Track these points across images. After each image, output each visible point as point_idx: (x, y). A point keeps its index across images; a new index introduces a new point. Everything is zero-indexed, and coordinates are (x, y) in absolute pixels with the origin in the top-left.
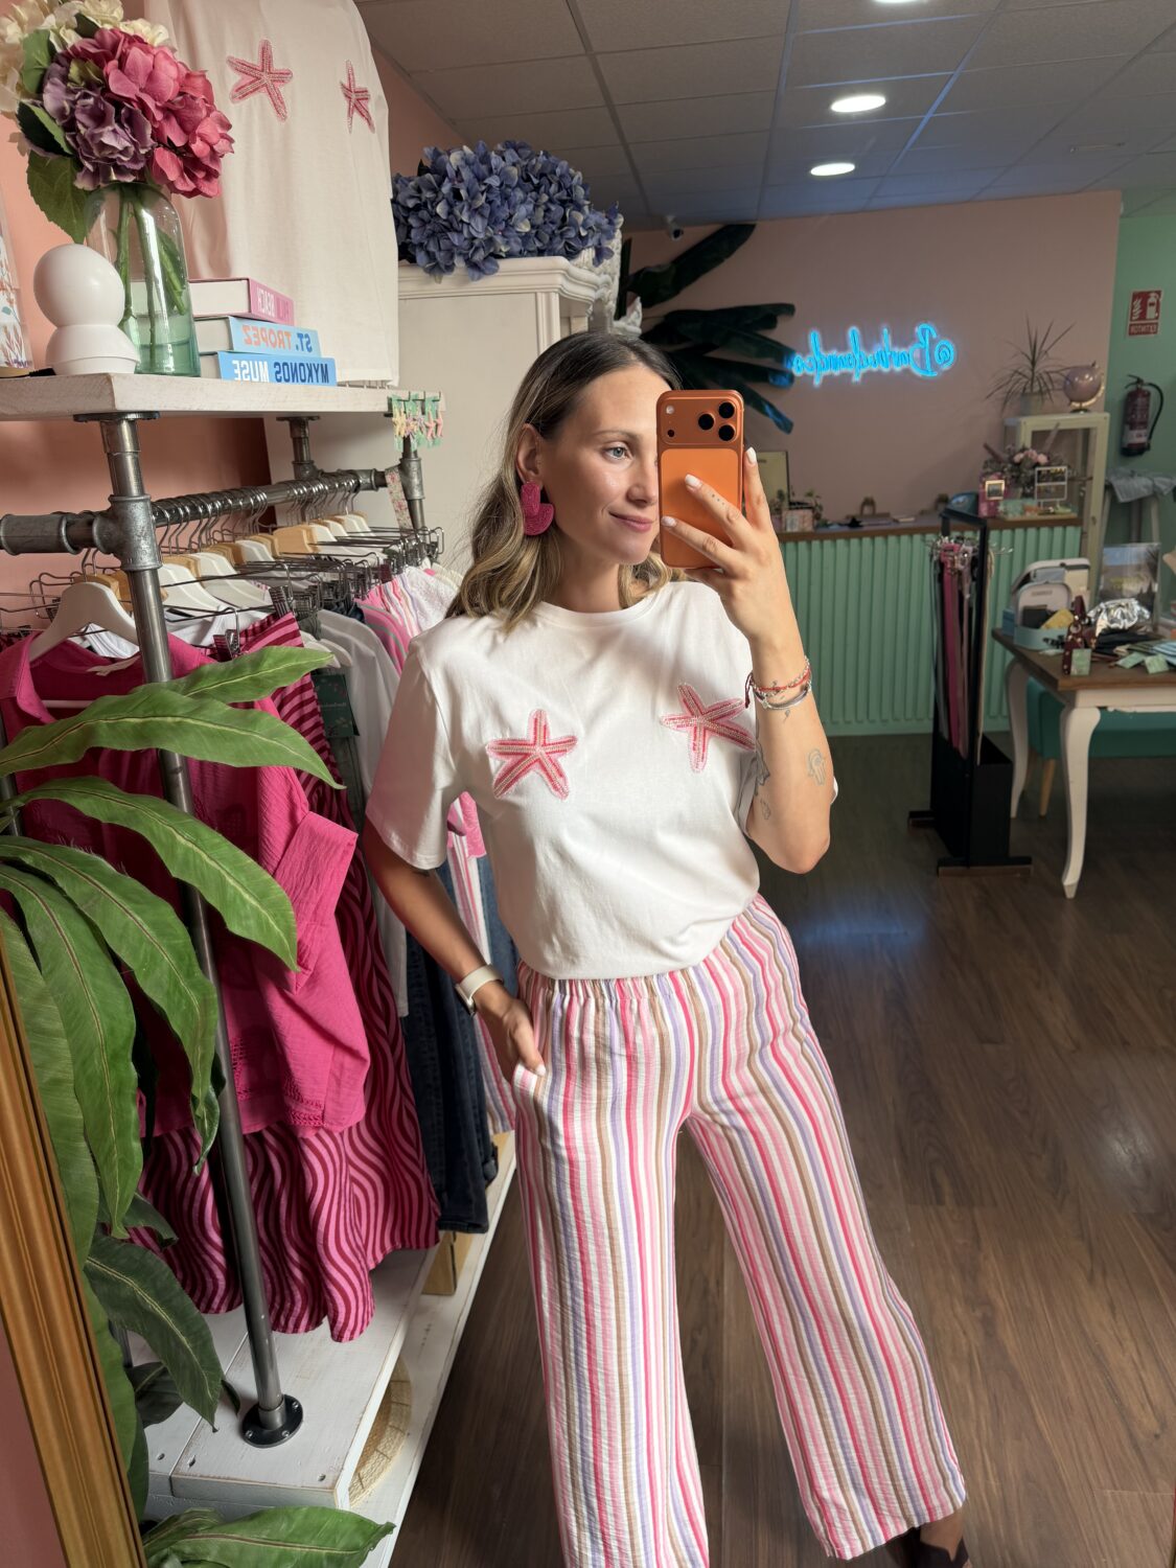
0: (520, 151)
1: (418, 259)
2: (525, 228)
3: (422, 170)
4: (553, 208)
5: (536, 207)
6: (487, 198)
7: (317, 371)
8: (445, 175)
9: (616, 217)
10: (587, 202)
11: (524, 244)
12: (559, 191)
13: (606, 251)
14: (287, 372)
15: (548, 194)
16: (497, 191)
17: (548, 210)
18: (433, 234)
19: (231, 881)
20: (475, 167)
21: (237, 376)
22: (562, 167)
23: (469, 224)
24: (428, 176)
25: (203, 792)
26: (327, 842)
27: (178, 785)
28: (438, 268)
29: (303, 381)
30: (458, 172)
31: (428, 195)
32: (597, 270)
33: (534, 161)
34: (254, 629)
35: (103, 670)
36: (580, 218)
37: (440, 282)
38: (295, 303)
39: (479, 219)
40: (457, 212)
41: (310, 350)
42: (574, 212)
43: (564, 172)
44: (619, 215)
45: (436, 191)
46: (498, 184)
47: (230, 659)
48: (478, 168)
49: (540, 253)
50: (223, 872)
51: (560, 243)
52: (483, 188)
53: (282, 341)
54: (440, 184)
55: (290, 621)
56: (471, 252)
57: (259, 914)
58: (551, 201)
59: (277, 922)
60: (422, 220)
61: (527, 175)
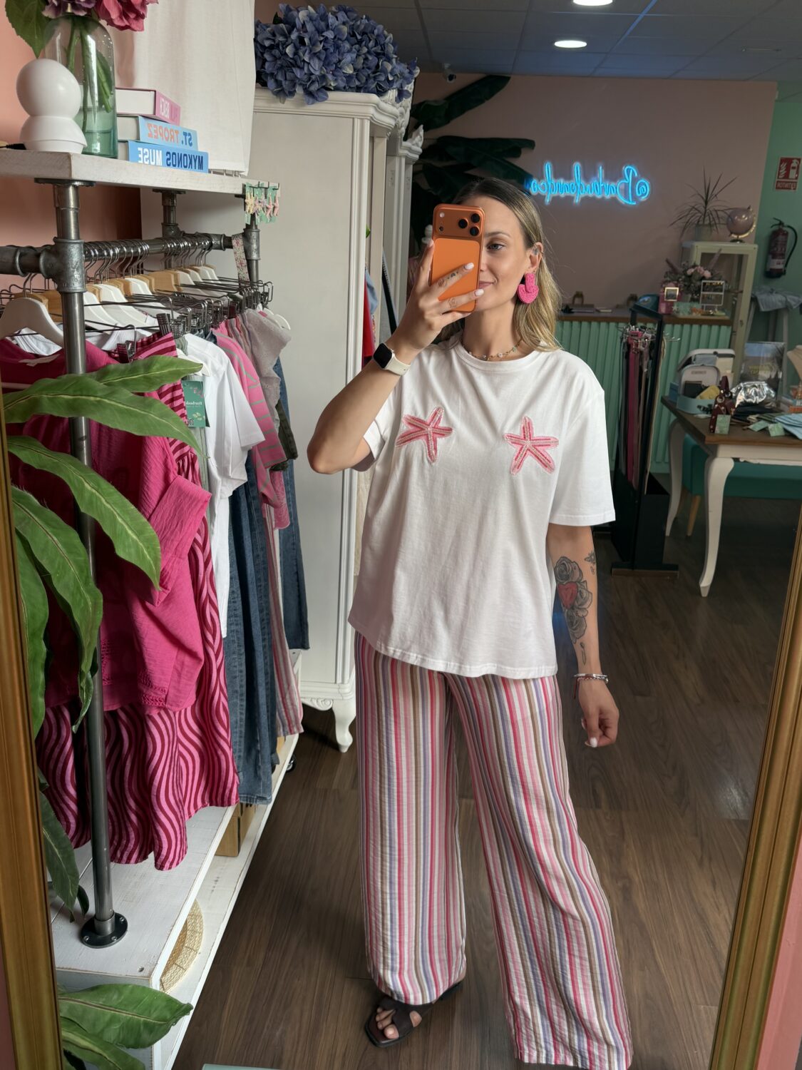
0: (349, 14)
1: (269, 84)
2: (350, 71)
3: (277, 20)
4: (370, 58)
5: (358, 55)
6: (324, 46)
7: (195, 161)
8: (294, 26)
9: (415, 69)
10: (395, 56)
11: (348, 82)
12: (375, 46)
13: (405, 93)
14: (175, 160)
15: (368, 48)
16: (331, 42)
17: (366, 59)
18: (281, 68)
19: (120, 520)
20: (316, 23)
21: (140, 159)
22: (379, 30)
23: (309, 63)
24: (282, 25)
25: (98, 456)
26: (191, 498)
27: (83, 449)
28: (283, 92)
29: (185, 167)
30: (304, 25)
31: (281, 39)
32: (398, 105)
33: (359, 23)
34: (142, 342)
35: (32, 363)
36: (389, 67)
37: (283, 103)
38: (182, 110)
39: (316, 61)
40: (301, 54)
41: (191, 145)
42: (385, 63)
43: (380, 33)
44: (417, 67)
45: (287, 36)
46: (333, 37)
47: (127, 362)
48: (319, 24)
49: (358, 89)
50: (115, 513)
51: (373, 83)
52: (322, 38)
53: (172, 137)
54: (290, 32)
55: (171, 339)
56: (308, 84)
57: (137, 546)
58: (369, 52)
59: (149, 553)
60: (274, 56)
61: (354, 33)
